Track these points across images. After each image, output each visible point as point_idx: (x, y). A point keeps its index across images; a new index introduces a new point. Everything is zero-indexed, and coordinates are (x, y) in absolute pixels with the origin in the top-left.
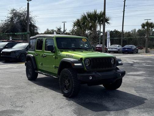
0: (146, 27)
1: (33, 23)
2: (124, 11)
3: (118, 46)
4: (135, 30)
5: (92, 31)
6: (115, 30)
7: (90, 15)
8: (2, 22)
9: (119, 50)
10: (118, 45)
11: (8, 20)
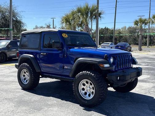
0: (139, 24)
1: (19, 19)
2: (116, 7)
3: (111, 44)
4: (125, 27)
5: (83, 28)
7: (79, 11)
9: (111, 47)
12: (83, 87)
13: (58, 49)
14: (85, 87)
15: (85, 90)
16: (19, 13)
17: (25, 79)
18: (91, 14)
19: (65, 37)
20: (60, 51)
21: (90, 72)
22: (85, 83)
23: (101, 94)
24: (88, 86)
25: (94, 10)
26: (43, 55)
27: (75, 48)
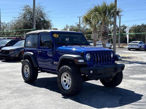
6: (143, 24)
7: (96, 10)
8: (15, 19)
9: (141, 47)
10: (139, 42)
11: (21, 16)
12: (65, 79)
13: (49, 47)
14: (66, 79)
15: (66, 82)
16: (47, 13)
17: (27, 73)
18: (109, 12)
19: (56, 37)
20: (51, 49)
21: (68, 66)
22: (66, 75)
23: (75, 85)
24: (68, 78)
25: (112, 9)
26: (39, 52)
27: (63, 46)
